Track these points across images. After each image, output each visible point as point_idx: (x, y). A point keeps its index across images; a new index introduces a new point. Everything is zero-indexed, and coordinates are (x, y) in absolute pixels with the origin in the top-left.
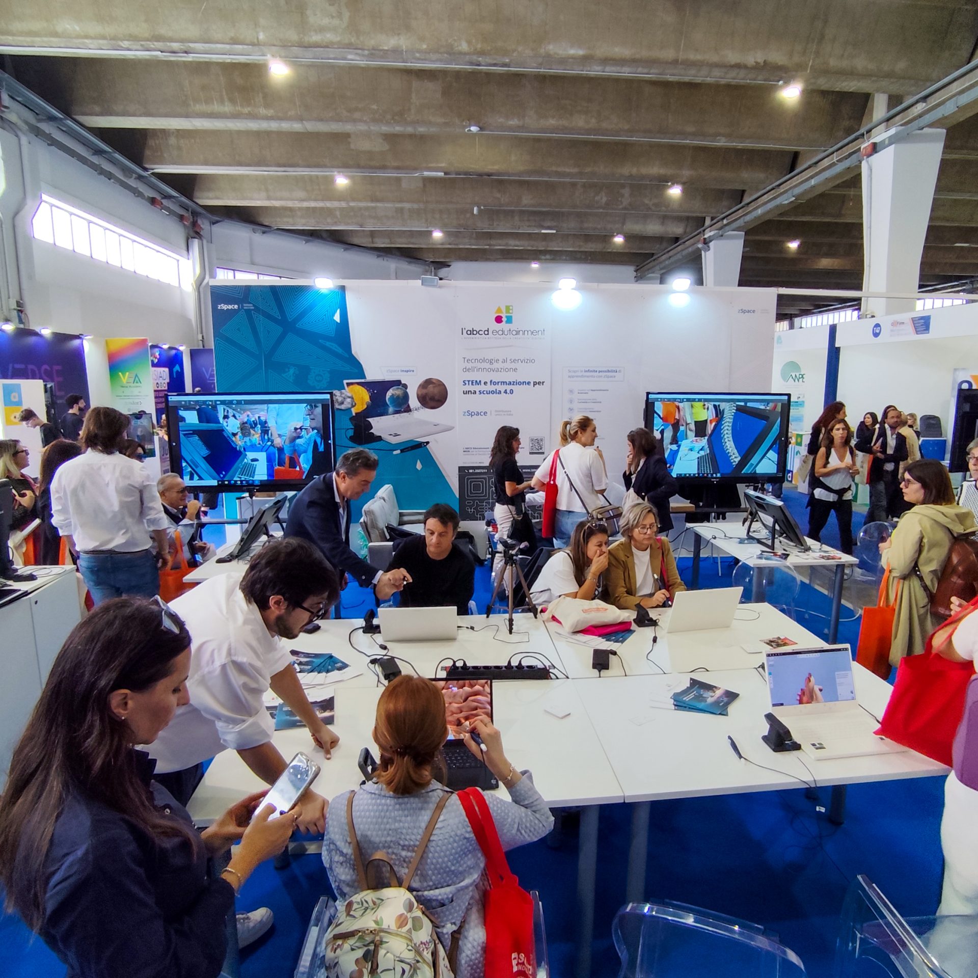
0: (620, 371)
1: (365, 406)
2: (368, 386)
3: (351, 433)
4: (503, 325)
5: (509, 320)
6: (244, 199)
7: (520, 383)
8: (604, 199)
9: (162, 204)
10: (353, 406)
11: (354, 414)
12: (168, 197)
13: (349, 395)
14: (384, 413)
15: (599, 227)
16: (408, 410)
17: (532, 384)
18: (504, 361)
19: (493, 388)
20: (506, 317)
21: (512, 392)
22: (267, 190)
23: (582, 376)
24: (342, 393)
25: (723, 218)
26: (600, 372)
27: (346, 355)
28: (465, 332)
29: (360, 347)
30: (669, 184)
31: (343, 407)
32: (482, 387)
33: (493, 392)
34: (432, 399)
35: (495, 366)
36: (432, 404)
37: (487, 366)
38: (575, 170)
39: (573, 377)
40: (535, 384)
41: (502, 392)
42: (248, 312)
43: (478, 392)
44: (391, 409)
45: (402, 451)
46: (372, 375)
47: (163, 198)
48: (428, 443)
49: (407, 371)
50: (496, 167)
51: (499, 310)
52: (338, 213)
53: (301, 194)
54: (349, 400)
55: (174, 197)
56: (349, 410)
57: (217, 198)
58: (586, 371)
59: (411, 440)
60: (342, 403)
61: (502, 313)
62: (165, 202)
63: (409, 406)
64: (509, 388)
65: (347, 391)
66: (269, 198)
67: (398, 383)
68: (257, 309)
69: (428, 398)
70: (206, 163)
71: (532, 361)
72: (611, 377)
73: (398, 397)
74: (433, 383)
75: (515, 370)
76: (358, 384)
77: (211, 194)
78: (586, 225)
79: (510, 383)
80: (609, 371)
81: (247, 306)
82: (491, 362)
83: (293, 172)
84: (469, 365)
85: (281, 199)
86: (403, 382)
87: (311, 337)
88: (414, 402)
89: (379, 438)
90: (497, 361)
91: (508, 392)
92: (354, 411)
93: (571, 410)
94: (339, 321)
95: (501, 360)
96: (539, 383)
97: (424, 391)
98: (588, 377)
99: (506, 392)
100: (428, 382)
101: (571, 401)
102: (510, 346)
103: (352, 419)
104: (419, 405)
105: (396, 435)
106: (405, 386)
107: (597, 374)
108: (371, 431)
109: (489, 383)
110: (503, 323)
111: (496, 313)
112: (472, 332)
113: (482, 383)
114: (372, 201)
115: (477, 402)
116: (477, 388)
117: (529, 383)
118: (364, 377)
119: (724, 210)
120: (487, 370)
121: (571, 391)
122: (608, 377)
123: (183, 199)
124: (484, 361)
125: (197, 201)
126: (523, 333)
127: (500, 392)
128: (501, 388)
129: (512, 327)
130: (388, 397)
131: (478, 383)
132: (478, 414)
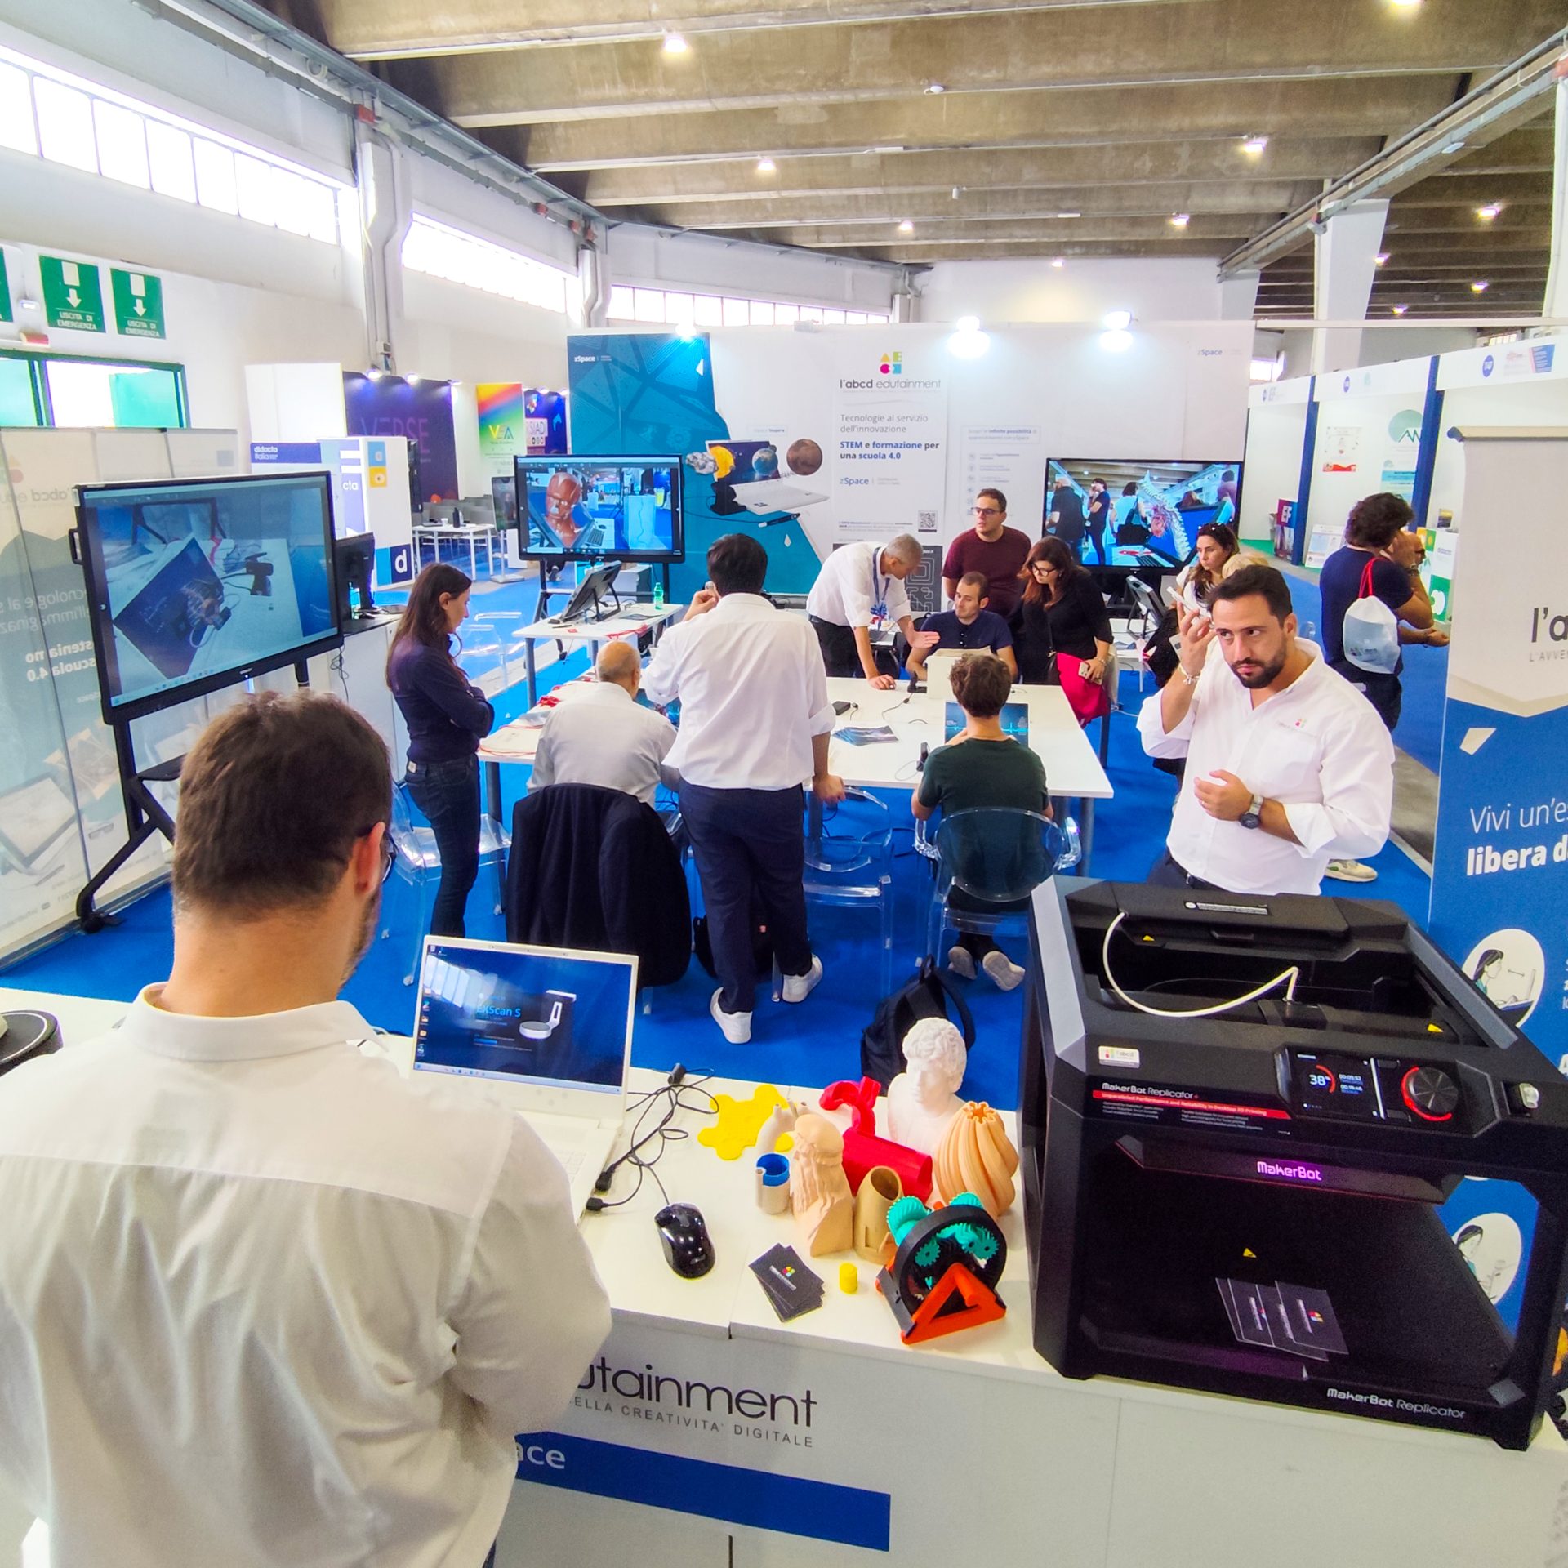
0: (1035, 431)
1: (729, 471)
2: (733, 447)
3: (712, 501)
4: (890, 376)
5: (898, 369)
6: (646, 195)
7: (909, 446)
8: (1149, 165)
9: (547, 209)
10: (715, 471)
11: (716, 480)
12: (555, 200)
13: (712, 458)
14: (748, 479)
15: (1147, 204)
16: (777, 476)
17: (923, 447)
18: (890, 419)
19: (876, 451)
20: (894, 365)
21: (898, 456)
22: (675, 182)
23: (986, 438)
24: (703, 456)
25: (1348, 181)
26: (1008, 432)
27: (709, 413)
28: (844, 384)
29: (723, 405)
30: (1245, 137)
31: (704, 471)
32: (863, 450)
33: (876, 456)
34: (804, 463)
35: (879, 424)
36: (806, 469)
37: (870, 424)
38: (1095, 129)
39: (976, 438)
40: (927, 446)
41: (887, 457)
42: (606, 364)
43: (858, 456)
44: (757, 475)
45: (769, 524)
46: (736, 436)
47: (550, 202)
48: (798, 515)
49: (777, 431)
50: (977, 134)
51: (885, 358)
52: (769, 205)
53: (720, 184)
54: (711, 464)
55: (562, 200)
56: (711, 475)
57: (614, 197)
58: (991, 431)
59: (780, 512)
60: (703, 467)
61: (888, 360)
62: (551, 206)
63: (777, 471)
64: (895, 451)
65: (710, 454)
66: (677, 192)
67: (766, 444)
68: (615, 361)
69: (799, 464)
70: (598, 157)
71: (925, 419)
72: (1023, 438)
73: (766, 461)
74: (806, 445)
75: (903, 429)
76: (722, 445)
77: (606, 192)
78: (1126, 204)
79: (897, 446)
80: (1020, 431)
81: (606, 358)
82: (874, 420)
83: (704, 159)
84: (849, 424)
85: (692, 192)
86: (771, 443)
87: (673, 393)
88: (783, 466)
89: (744, 508)
90: (882, 418)
91: (894, 455)
92: (716, 477)
93: (971, 478)
94: (702, 374)
95: (886, 418)
96: (932, 446)
97: (796, 454)
98: (993, 438)
99: (891, 456)
100: (800, 444)
101: (971, 468)
102: (898, 401)
103: (714, 485)
104: (790, 470)
105: (763, 505)
106: (774, 448)
107: (1005, 435)
108: (735, 500)
109: (871, 445)
110: (890, 373)
111: (883, 360)
112: (852, 384)
113: (864, 445)
114: (811, 188)
115: (857, 468)
116: (857, 451)
117: (919, 446)
118: (729, 439)
119: (1349, 168)
120: (869, 429)
121: (972, 456)
122: (1019, 438)
123: (574, 201)
124: (866, 418)
125: (589, 201)
126: (915, 385)
127: (884, 456)
128: (887, 451)
129: (901, 377)
131: (859, 445)
132: (858, 482)
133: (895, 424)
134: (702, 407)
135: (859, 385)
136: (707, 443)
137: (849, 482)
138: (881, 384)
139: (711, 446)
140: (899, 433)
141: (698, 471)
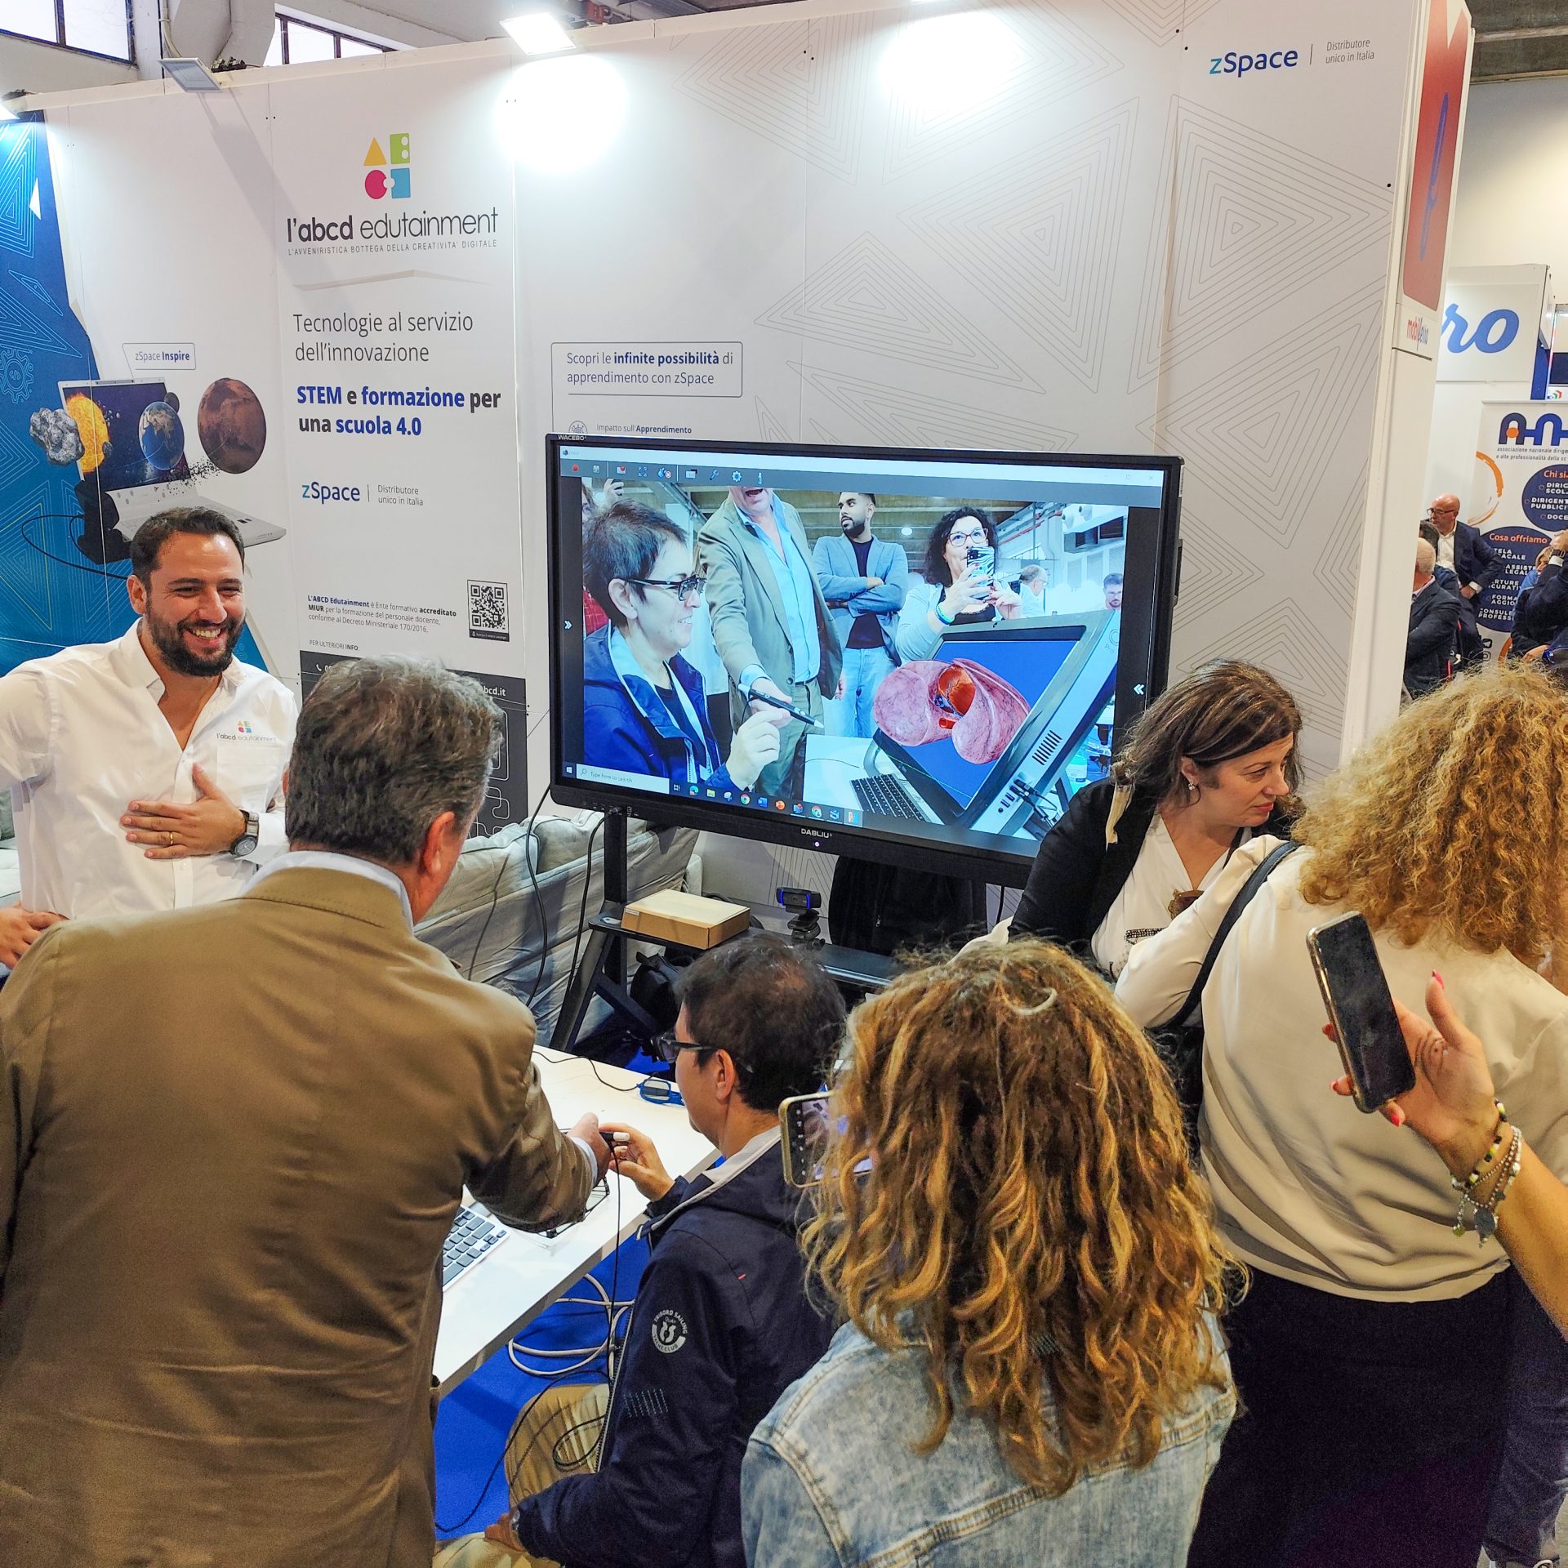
0: (728, 359)
1: (103, 457)
2: (103, 396)
3: (79, 528)
4: (389, 206)
7: (436, 399)
10: (80, 455)
11: (83, 478)
13: (71, 423)
14: (136, 481)
16: (184, 472)
17: (468, 402)
19: (369, 412)
20: (394, 174)
21: (417, 427)
23: (607, 378)
24: (58, 418)
26: (662, 360)
27: (59, 311)
28: (295, 230)
31: (62, 455)
32: (345, 410)
33: (369, 427)
34: (234, 443)
35: (376, 339)
36: (237, 457)
39: (581, 379)
40: (475, 401)
41: (394, 428)
43: (334, 427)
44: (150, 469)
46: (109, 366)
49: (176, 357)
51: (375, 150)
56: (72, 464)
58: (618, 359)
60: (59, 446)
61: (383, 161)
63: (184, 461)
64: (410, 412)
65: (67, 412)
67: (159, 391)
69: (223, 444)
71: (468, 323)
72: (699, 380)
73: (162, 433)
74: (233, 394)
75: (423, 353)
76: (85, 391)
79: (411, 400)
80: (691, 359)
82: (362, 328)
84: (311, 339)
86: (168, 390)
88: (194, 451)
90: (376, 324)
91: (409, 425)
92: (83, 467)
94: (39, 213)
95: (386, 322)
96: (486, 399)
97: (215, 417)
98: (626, 378)
99: (401, 428)
100: (221, 389)
102: (410, 274)
103: (80, 489)
104: (206, 457)
106: (174, 401)
107: (651, 369)
108: (117, 526)
109: (359, 397)
110: (387, 196)
111: (370, 161)
112: (313, 231)
113: (343, 396)
116: (332, 412)
117: (458, 399)
118: (96, 374)
120: (353, 353)
122: (689, 380)
124: (342, 323)
126: (441, 230)
127: (387, 429)
128: (391, 413)
130: (142, 432)
131: (334, 396)
132: (338, 494)
133: (406, 338)
134: (46, 298)
135: (326, 232)
136: (62, 385)
137: (321, 493)
138: (368, 227)
139: (70, 393)
140: (414, 364)
141: (50, 453)
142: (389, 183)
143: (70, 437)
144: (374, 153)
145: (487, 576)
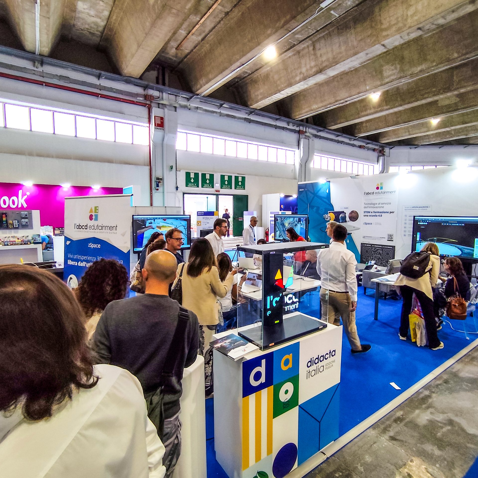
0: (429, 207)
2: (335, 213)
4: (379, 190)
5: (382, 188)
7: (385, 212)
16: (346, 222)
18: (379, 204)
19: (374, 214)
21: (381, 216)
23: (411, 210)
24: (327, 215)
26: (419, 207)
27: (329, 203)
28: (365, 193)
29: (333, 201)
32: (371, 214)
33: (374, 216)
34: (354, 218)
35: (376, 206)
36: (354, 220)
37: (373, 206)
39: (407, 210)
40: (390, 212)
42: (306, 191)
43: (369, 216)
44: (341, 221)
46: (336, 209)
48: (351, 233)
49: (346, 208)
58: (413, 207)
60: (327, 219)
63: (346, 220)
64: (380, 214)
65: (329, 215)
67: (343, 212)
68: (308, 190)
69: (352, 218)
71: (390, 204)
72: (425, 210)
73: (343, 217)
74: (354, 212)
76: (332, 212)
79: (381, 212)
80: (424, 207)
81: (306, 189)
82: (374, 204)
84: (366, 206)
87: (320, 198)
88: (348, 219)
90: (376, 204)
93: (405, 223)
94: (328, 192)
96: (392, 212)
97: (351, 215)
99: (379, 216)
100: (352, 212)
101: (406, 220)
102: (382, 198)
106: (345, 213)
107: (418, 208)
109: (373, 212)
111: (377, 185)
112: (368, 194)
113: (371, 212)
115: (369, 219)
116: (369, 214)
117: (388, 212)
118: (334, 210)
121: (406, 216)
122: (423, 210)
124: (371, 204)
126: (387, 193)
127: (377, 216)
128: (378, 214)
129: (383, 191)
130: (340, 217)
131: (369, 212)
132: (369, 224)
133: (380, 205)
134: (327, 202)
135: (370, 194)
136: (328, 212)
137: (366, 224)
138: (376, 193)
139: (329, 213)
140: (382, 208)
141: (326, 220)
142: (380, 188)
143: (329, 218)
144: (378, 185)
145: (390, 233)
